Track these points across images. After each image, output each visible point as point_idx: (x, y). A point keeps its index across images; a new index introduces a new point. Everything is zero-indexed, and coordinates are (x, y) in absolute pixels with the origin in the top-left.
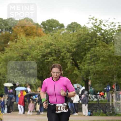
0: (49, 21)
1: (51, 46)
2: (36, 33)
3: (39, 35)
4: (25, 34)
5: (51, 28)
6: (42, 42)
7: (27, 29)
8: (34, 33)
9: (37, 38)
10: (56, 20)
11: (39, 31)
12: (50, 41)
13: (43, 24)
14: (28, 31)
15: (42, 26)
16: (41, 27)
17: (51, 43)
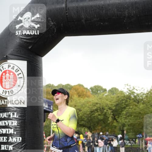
0: (95, 87)
1: (97, 105)
2: (86, 95)
3: (88, 97)
4: (78, 96)
5: (96, 91)
6: (90, 102)
8: (84, 94)
9: (86, 98)
10: (100, 86)
11: (88, 94)
12: (96, 101)
13: (91, 88)
14: (80, 93)
15: (90, 90)
16: (89, 91)
17: (97, 103)
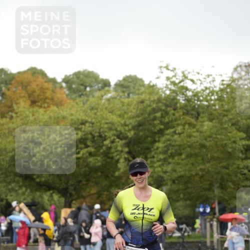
0: (77, 75)
1: (83, 126)
2: (52, 99)
3: (59, 104)
4: (29, 102)
5: (82, 87)
6: (64, 118)
7: (34, 92)
8: (46, 98)
9: (54, 108)
10: (92, 72)
11: (59, 96)
12: (82, 116)
13: (67, 80)
14: (35, 94)
15: (64, 85)
16: (61, 87)
17: (82, 120)
